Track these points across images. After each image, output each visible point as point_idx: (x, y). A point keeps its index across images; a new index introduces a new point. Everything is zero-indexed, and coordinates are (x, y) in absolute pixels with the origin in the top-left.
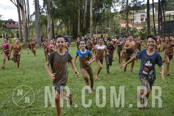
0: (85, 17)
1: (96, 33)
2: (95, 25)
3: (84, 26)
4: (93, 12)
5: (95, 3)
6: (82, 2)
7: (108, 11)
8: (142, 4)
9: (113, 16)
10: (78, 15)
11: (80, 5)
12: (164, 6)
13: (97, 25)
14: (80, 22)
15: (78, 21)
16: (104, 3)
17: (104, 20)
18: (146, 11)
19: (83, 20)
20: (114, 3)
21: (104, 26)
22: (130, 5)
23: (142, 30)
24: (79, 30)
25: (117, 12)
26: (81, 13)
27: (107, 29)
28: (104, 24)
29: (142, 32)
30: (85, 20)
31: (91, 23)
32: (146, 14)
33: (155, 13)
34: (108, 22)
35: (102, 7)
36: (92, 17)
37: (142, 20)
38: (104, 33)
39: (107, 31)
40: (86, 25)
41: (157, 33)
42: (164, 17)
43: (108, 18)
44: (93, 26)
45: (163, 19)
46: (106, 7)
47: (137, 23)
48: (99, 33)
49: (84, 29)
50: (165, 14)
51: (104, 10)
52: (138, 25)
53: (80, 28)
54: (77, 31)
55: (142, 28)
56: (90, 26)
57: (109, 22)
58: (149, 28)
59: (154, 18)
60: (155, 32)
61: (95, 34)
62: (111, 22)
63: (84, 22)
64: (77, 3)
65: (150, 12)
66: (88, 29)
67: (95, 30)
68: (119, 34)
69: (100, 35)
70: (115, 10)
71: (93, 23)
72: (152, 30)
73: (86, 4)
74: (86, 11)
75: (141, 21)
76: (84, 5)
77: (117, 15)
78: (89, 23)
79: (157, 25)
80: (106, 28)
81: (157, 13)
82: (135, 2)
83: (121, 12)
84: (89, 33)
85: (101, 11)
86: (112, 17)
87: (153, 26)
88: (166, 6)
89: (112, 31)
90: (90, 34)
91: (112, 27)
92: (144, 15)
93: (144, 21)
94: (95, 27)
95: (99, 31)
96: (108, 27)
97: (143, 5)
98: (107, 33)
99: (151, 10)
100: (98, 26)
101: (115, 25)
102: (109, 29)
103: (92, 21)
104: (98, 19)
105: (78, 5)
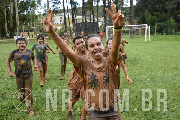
0: (12, 17)
1: (24, 31)
2: (21, 25)
3: (12, 25)
4: (19, 13)
5: (20, 6)
6: (7, 4)
7: (33, 14)
8: (59, 9)
9: (37, 17)
10: (4, 15)
11: (6, 6)
12: (76, 12)
13: (23, 25)
14: (7, 21)
15: (4, 21)
16: (28, 6)
17: (29, 20)
18: (63, 15)
19: (10, 20)
20: (38, 6)
21: (31, 25)
22: (50, 9)
23: (61, 29)
24: (6, 29)
25: (41, 15)
26: (7, 14)
27: (33, 29)
28: (30, 24)
29: (62, 31)
30: (12, 20)
31: (18, 22)
32: (63, 17)
33: (70, 16)
34: (33, 23)
35: (27, 9)
36: (18, 18)
37: (61, 21)
38: (30, 31)
39: (33, 30)
40: (13, 24)
41: (72, 31)
42: (76, 20)
43: (33, 19)
44: (20, 26)
45: (76, 22)
46: (31, 10)
47: (57, 23)
48: (25, 31)
49: (12, 28)
50: (76, 17)
51: (29, 12)
52: (58, 25)
53: (8, 27)
54: (5, 29)
55: (62, 28)
56: (17, 26)
57: (35, 23)
58: (66, 27)
59: (69, 20)
60: (71, 31)
61: (22, 32)
62: (36, 23)
63: (11, 22)
64: (3, 4)
65: (66, 16)
66: (15, 28)
67: (22, 29)
68: (43, 32)
69: (27, 33)
70: (39, 12)
71: (19, 23)
72: (69, 29)
73: (12, 6)
74: (12, 12)
75: (60, 23)
76: (10, 7)
77: (40, 17)
78: (16, 23)
79: (71, 26)
80: (32, 27)
81: (72, 17)
82: (54, 7)
83: (44, 15)
84: (17, 31)
85: (26, 13)
86: (36, 19)
87: (69, 26)
88: (77, 11)
89: (37, 30)
90: (18, 33)
91: (37, 26)
92: (62, 18)
93: (63, 22)
94: (22, 26)
95: (26, 30)
96: (34, 26)
97: (61, 10)
98: (33, 32)
99: (67, 14)
100: (25, 26)
101: (39, 25)
102: (35, 28)
103: (18, 21)
104: (24, 19)
105: (3, 6)
